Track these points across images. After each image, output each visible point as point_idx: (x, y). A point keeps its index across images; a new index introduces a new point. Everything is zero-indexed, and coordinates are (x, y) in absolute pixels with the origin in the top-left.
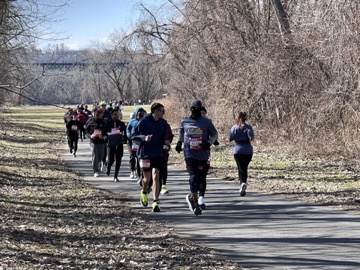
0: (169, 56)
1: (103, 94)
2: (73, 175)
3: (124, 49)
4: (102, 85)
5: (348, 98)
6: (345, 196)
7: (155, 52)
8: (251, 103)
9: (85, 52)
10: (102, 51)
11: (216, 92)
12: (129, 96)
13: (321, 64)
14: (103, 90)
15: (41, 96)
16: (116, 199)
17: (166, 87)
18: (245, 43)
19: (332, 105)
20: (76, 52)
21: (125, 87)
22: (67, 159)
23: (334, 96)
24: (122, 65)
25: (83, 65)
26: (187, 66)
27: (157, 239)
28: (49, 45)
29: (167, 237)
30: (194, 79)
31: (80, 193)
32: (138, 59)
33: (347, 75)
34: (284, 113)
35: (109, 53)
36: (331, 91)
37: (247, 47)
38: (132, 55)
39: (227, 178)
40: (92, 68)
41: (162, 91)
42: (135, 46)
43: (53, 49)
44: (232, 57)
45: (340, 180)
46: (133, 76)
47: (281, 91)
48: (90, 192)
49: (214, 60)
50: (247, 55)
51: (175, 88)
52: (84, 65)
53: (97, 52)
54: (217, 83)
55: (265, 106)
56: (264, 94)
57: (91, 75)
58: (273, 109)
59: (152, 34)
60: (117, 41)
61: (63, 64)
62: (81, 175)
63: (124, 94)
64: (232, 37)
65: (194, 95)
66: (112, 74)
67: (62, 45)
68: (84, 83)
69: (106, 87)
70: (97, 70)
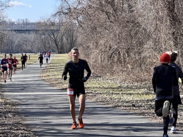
4: (47, 42)
9: (39, 24)
12: (62, 48)
14: (47, 45)
15: (14, 49)
20: (34, 24)
25: (36, 31)
28: (19, 20)
40: (41, 32)
43: (21, 22)
46: (64, 37)
61: (26, 30)
63: (59, 47)
66: (52, 36)
67: (26, 19)
68: (37, 40)
69: (49, 43)
70: (44, 34)
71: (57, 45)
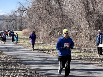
0: (28, 17)
1: (9, 28)
3: (15, 15)
4: (8, 26)
5: (78, 29)
6: (77, 57)
7: (24, 16)
8: (51, 30)
9: (3, 16)
10: (8, 15)
11: (41, 27)
12: (16, 28)
13: (71, 20)
16: (12, 58)
17: (26, 26)
18: (49, 14)
19: (74, 31)
20: (1, 16)
21: (15, 26)
23: (75, 29)
24: (14, 19)
25: (3, 20)
26: (33, 20)
27: (24, 70)
29: (27, 69)
30: (35, 24)
31: (2, 56)
32: (18, 18)
33: (78, 23)
34: (60, 34)
35: (10, 16)
36: (74, 27)
37: (50, 15)
38: (17, 17)
39: (44, 52)
40: (5, 20)
41: (26, 27)
42: (18, 14)
44: (45, 17)
45: (76, 53)
46: (17, 23)
47: (60, 27)
48: (5, 56)
49: (40, 18)
50: (50, 17)
51: (29, 26)
53: (7, 16)
54: (41, 25)
55: (55, 31)
56: (54, 28)
57: (5, 22)
58: (57, 32)
59: (23, 11)
60: (13, 13)
62: (2, 51)
64: (45, 12)
65: (35, 28)
66: (11, 22)
68: (3, 25)
69: (9, 26)
70: (7, 21)
71: (13, 27)
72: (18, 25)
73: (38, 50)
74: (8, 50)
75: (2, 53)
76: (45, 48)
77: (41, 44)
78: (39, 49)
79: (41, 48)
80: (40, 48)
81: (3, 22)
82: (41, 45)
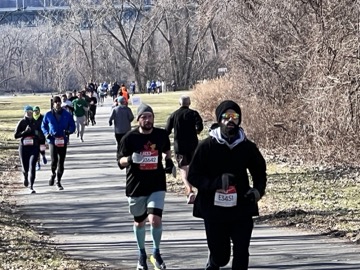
1: (101, 71)
2: (31, 234)
4: (98, 54)
12: (151, 74)
14: (100, 64)
17: (223, 55)
22: (21, 201)
24: (136, 12)
25: (59, 15)
40: (76, 19)
41: (217, 62)
46: (158, 35)
51: (241, 57)
52: (61, 14)
57: (75, 34)
63: (142, 70)
66: (117, 32)
68: (63, 49)
69: (105, 57)
70: (87, 24)
71: (133, 62)
72: (163, 49)
73: (292, 220)
74: (97, 224)
75: (44, 243)
76: (343, 204)
77: (317, 175)
78: (300, 212)
79: (317, 205)
80: (304, 205)
81: (58, 30)
82: (319, 184)
